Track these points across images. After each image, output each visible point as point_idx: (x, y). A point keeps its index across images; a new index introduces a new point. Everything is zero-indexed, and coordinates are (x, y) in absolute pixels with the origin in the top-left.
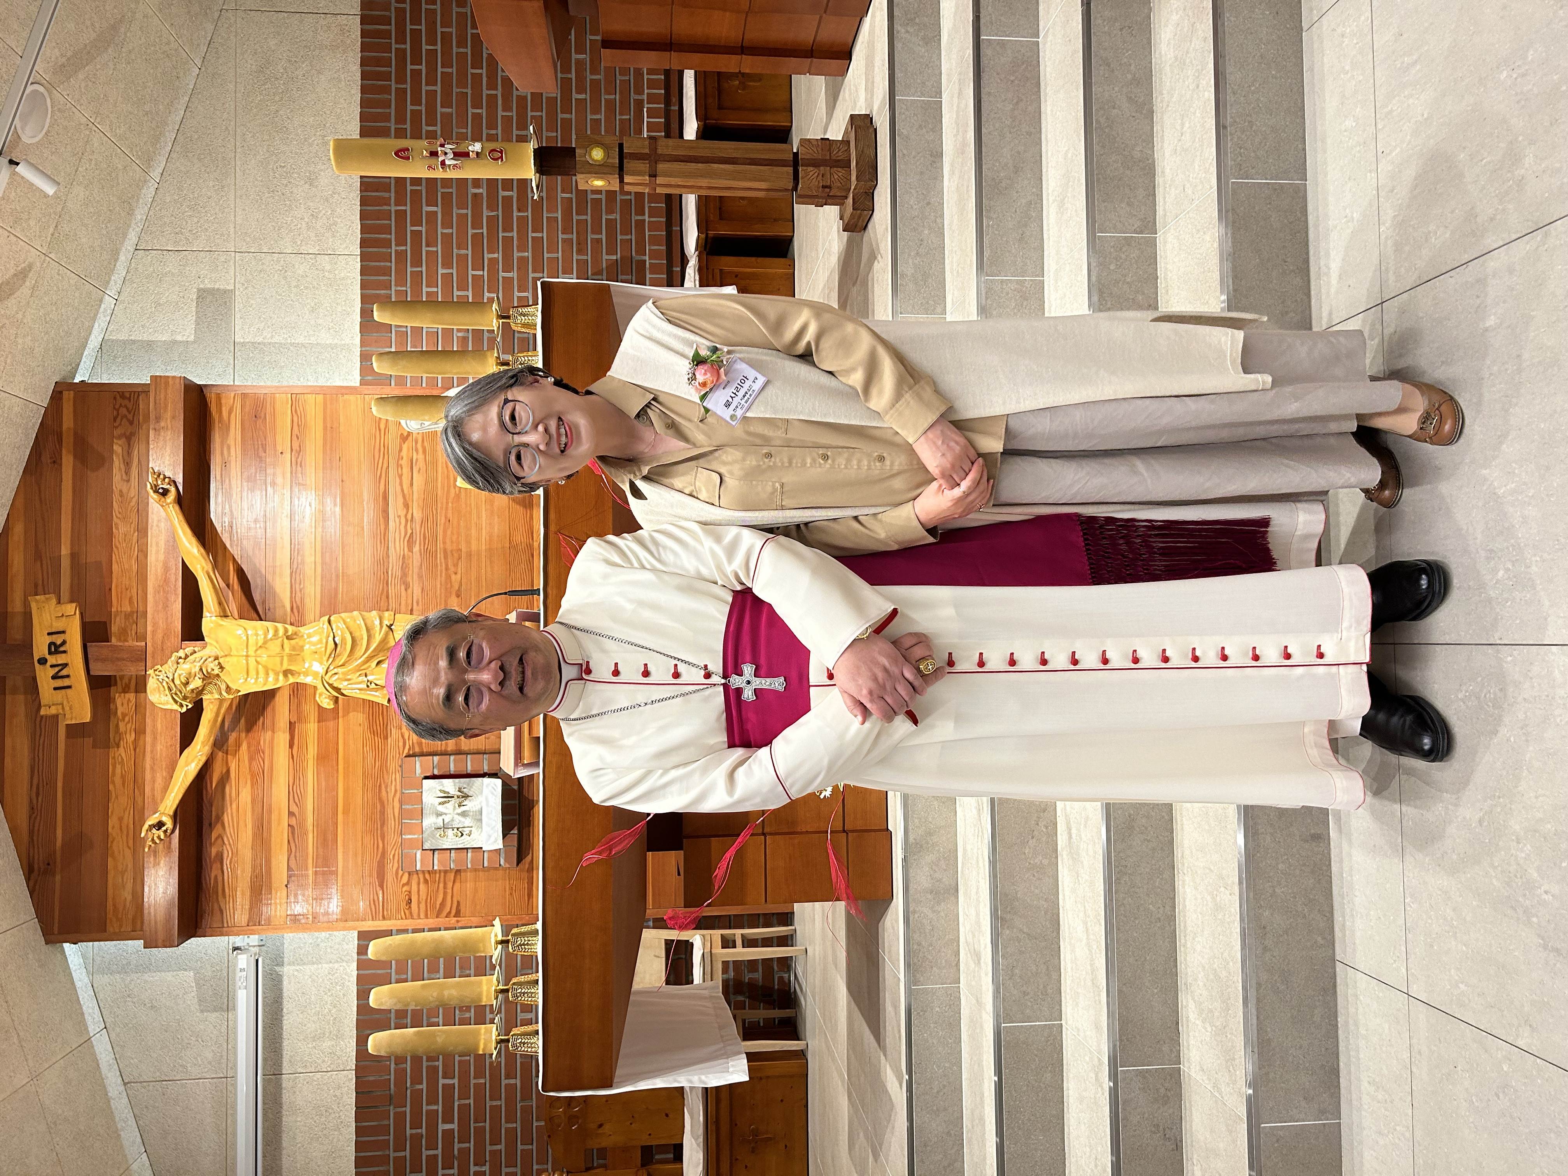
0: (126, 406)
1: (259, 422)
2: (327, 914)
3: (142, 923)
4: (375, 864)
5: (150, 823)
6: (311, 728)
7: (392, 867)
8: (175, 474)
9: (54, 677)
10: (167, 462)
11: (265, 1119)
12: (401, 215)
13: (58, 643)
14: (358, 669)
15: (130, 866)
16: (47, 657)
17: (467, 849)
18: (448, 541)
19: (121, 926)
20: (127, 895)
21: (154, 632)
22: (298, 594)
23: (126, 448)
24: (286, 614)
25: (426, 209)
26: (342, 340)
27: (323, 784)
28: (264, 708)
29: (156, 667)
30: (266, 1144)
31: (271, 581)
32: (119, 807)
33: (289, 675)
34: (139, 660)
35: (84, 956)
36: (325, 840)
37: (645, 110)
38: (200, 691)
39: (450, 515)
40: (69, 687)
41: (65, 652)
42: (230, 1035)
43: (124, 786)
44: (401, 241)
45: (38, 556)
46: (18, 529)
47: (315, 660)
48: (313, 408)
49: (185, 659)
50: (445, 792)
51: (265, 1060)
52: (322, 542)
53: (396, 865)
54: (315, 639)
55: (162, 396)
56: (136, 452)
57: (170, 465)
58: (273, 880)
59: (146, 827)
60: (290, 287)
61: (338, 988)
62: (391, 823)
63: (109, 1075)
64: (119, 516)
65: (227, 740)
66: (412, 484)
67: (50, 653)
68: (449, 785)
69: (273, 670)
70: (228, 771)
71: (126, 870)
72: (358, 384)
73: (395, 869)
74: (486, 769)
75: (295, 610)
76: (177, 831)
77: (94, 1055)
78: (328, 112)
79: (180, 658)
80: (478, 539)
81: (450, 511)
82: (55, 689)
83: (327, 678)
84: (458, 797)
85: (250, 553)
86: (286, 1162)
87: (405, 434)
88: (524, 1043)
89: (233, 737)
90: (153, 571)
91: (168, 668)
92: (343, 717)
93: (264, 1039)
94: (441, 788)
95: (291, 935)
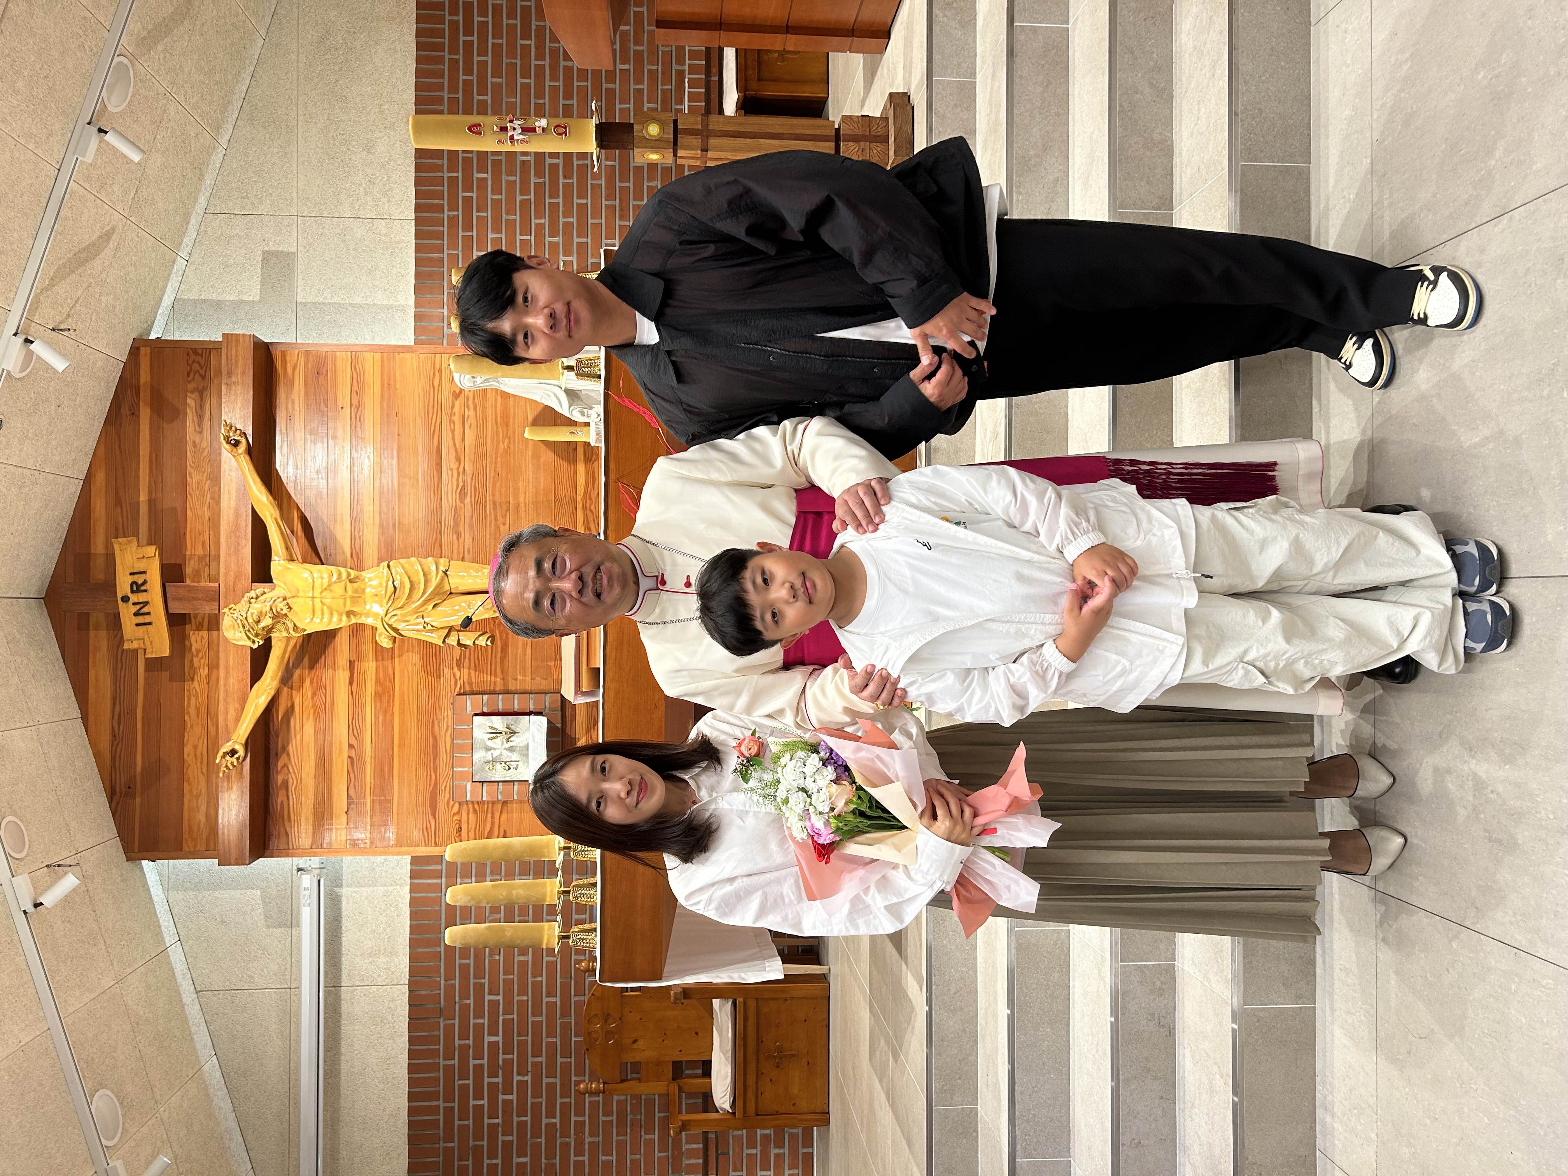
0: (198, 362)
1: (321, 378)
2: (383, 839)
3: (216, 842)
4: (428, 795)
5: (225, 750)
6: (369, 667)
7: (443, 798)
8: (245, 426)
9: (136, 614)
10: (238, 416)
11: (326, 1028)
12: (453, 181)
13: (140, 582)
14: (416, 611)
15: (204, 791)
16: (130, 595)
17: (514, 781)
18: (497, 494)
19: (196, 846)
20: (201, 817)
21: (226, 574)
22: (358, 542)
23: (198, 402)
24: (346, 561)
25: (477, 175)
26: (398, 301)
27: (381, 718)
28: (325, 648)
29: (231, 606)
30: (327, 1050)
31: (332, 528)
32: (194, 737)
33: (352, 616)
34: (212, 600)
35: (160, 874)
36: (382, 771)
37: (686, 80)
38: (270, 630)
39: (499, 469)
40: (150, 624)
41: (146, 591)
42: (294, 950)
43: (198, 716)
44: (453, 206)
45: (118, 502)
46: (100, 477)
47: (376, 602)
48: (371, 364)
49: (257, 599)
50: (493, 728)
51: (326, 972)
52: (380, 492)
53: (447, 796)
54: (375, 583)
55: (234, 352)
56: (208, 406)
57: (241, 418)
58: (334, 806)
59: (220, 754)
60: (348, 250)
61: (392, 909)
62: (443, 756)
63: (183, 983)
64: (193, 465)
65: (292, 676)
66: (463, 440)
67: (132, 592)
68: (498, 722)
69: (337, 611)
70: (293, 706)
71: (200, 795)
72: (412, 344)
73: (446, 799)
74: (532, 708)
75: (354, 556)
76: (248, 759)
77: (170, 963)
78: (385, 82)
79: (252, 598)
80: (526, 493)
81: (499, 465)
82: (137, 625)
83: (386, 619)
84: (506, 733)
85: (313, 502)
86: (344, 1067)
87: (458, 391)
88: (583, 939)
89: (297, 673)
90: (226, 517)
91: (241, 607)
92: (399, 656)
93: (325, 954)
94: (490, 724)
95: (349, 858)
